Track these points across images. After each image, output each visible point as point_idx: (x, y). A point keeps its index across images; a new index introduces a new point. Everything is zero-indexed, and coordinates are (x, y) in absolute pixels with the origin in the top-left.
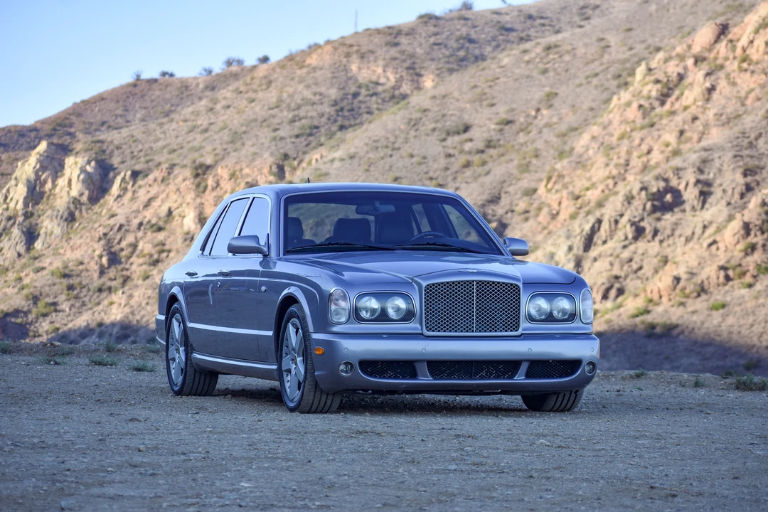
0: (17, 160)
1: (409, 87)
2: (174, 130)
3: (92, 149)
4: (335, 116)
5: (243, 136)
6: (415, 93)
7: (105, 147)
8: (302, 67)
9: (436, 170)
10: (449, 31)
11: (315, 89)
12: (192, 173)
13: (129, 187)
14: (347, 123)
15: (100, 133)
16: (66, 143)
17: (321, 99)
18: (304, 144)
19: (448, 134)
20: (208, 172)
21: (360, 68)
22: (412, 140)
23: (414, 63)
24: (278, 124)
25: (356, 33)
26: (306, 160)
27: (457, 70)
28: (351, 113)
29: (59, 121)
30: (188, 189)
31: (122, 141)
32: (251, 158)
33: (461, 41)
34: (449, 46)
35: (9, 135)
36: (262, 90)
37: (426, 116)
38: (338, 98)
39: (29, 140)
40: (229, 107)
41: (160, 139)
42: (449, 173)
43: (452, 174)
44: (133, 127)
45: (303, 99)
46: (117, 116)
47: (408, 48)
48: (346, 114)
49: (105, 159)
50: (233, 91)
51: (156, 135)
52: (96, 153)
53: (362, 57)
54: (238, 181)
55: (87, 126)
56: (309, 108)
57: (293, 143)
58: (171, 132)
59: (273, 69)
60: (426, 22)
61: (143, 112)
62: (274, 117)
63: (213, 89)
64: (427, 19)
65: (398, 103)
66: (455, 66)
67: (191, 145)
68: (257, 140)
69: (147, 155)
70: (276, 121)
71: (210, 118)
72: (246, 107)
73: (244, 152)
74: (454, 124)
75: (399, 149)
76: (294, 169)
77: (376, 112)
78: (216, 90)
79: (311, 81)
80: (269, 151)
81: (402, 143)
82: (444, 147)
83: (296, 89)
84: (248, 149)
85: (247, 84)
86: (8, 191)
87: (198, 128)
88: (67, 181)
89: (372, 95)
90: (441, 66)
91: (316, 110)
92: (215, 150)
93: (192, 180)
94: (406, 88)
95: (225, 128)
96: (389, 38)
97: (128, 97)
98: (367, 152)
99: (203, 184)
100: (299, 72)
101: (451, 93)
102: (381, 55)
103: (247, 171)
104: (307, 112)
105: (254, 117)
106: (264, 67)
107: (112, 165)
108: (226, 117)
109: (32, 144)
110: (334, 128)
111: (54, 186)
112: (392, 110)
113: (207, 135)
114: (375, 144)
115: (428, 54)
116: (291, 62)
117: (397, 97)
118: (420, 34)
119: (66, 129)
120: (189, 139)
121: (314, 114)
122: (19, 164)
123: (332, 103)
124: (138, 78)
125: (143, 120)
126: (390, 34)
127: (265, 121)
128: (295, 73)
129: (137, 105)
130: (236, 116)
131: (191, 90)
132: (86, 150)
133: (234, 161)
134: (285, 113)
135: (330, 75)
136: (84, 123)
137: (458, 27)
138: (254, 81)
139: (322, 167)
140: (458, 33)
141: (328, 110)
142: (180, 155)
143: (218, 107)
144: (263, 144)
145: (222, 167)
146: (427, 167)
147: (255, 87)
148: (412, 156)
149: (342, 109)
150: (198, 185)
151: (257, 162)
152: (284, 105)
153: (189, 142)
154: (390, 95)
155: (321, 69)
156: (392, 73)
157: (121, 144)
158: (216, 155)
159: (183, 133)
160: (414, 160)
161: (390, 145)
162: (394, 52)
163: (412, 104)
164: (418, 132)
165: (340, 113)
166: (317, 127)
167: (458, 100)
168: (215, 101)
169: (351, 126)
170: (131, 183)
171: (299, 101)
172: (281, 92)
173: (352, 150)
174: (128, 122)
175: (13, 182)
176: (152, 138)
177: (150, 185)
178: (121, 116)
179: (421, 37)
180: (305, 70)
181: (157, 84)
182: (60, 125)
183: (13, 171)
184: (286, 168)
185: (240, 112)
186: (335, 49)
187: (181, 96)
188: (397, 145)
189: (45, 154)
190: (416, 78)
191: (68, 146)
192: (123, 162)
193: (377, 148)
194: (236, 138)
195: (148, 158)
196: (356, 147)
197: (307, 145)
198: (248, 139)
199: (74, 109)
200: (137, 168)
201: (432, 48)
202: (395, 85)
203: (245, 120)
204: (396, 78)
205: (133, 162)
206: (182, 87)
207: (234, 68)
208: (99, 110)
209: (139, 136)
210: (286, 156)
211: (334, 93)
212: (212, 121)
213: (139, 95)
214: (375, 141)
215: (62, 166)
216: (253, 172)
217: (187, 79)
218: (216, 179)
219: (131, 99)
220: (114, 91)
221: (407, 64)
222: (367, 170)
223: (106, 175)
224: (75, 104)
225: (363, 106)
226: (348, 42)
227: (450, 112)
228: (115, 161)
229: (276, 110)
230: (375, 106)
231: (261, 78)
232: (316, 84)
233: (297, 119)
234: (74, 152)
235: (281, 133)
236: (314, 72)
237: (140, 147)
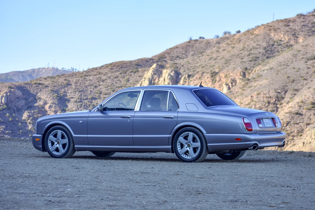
0: (145, 71)
1: (293, 42)
2: (204, 59)
3: (173, 67)
4: (265, 53)
5: (230, 61)
6: (296, 44)
7: (178, 66)
8: (252, 35)
9: (304, 73)
10: (309, 20)
11: (257, 43)
12: (210, 75)
13: (187, 81)
14: (269, 56)
15: (176, 60)
16: (163, 64)
17: (260, 47)
18: (253, 64)
19: (308, 60)
20: (217, 75)
21: (274, 35)
22: (294, 62)
23: (295, 33)
24: (243, 56)
25: (273, 21)
26: (254, 70)
27: (312, 35)
28: (271, 52)
29: (161, 56)
30: (209, 81)
31: (184, 63)
32: (233, 69)
33: (313, 24)
34: (309, 26)
35: (142, 61)
36: (237, 43)
37: (300, 53)
38: (266, 46)
39: (150, 63)
40: (224, 50)
41: (199, 62)
42: (308, 75)
43: (309, 75)
44: (189, 58)
45: (253, 47)
46: (183, 54)
47: (293, 27)
48: (269, 52)
49: (178, 70)
50: (226, 44)
51: (197, 61)
52: (174, 68)
53: (275, 30)
54: (228, 78)
55: (171, 58)
56: (255, 50)
57: (249, 64)
58: (203, 60)
59: (242, 36)
60: (300, 17)
61: (193, 52)
62: (242, 54)
63: (219, 43)
64: (300, 16)
65: (289, 48)
66: (311, 34)
67: (210, 65)
68: (235, 62)
69: (194, 69)
70: (242, 55)
71: (217, 54)
72: (231, 50)
73: (230, 67)
74: (310, 56)
75: (289, 66)
76: (250, 73)
77: (281, 52)
78: (220, 44)
79: (255, 40)
80: (240, 67)
81: (291, 63)
82: (307, 65)
83: (250, 43)
84: (232, 66)
85: (231, 41)
86: (142, 82)
87: (213, 58)
88: (163, 79)
89: (279, 45)
90: (306, 34)
91: (258, 51)
92: (219, 66)
93: (210, 78)
94: (292, 42)
95: (223, 58)
96: (286, 23)
97: (187, 47)
98: (277, 67)
99: (215, 80)
100: (251, 36)
101: (309, 44)
102: (282, 30)
103: (231, 74)
104: (255, 52)
105: (234, 54)
106: (238, 34)
107: (180, 73)
108: (224, 54)
109: (151, 65)
110: (264, 58)
111: (159, 81)
112: (287, 51)
113: (216, 61)
114: (280, 64)
115: (301, 29)
116: (248, 33)
117: (289, 46)
118: (298, 22)
119: (163, 59)
120: (210, 62)
121: (257, 52)
122: (146, 72)
123: (264, 48)
124: (191, 40)
125: (193, 55)
126: (286, 22)
127: (238, 55)
128: (250, 37)
129: (190, 50)
130: (227, 54)
131: (211, 44)
132: (171, 67)
133: (227, 71)
134: (246, 52)
135: (263, 38)
136: (170, 56)
137: (312, 19)
138: (234, 40)
139: (260, 73)
140: (312, 21)
141: (262, 51)
142: (206, 69)
143: (220, 50)
144: (237, 64)
145: (222, 73)
146: (300, 72)
147: (234, 42)
148: (294, 68)
149: (268, 51)
150: (213, 80)
151: (236, 71)
152: (245, 49)
153: (209, 64)
154: (286, 45)
155: (260, 35)
156: (287, 36)
157: (184, 64)
158: (220, 68)
159: (207, 60)
160: (295, 70)
161: (286, 64)
162: (287, 28)
163: (294, 48)
164: (297, 59)
165: (267, 52)
166: (258, 58)
167: (312, 47)
168: (219, 48)
169: (271, 57)
170: (188, 79)
171: (251, 48)
172: (244, 44)
173: (272, 66)
174: (187, 56)
175: (143, 79)
176: (195, 62)
177: (195, 80)
178: (184, 54)
179: (298, 23)
180: (253, 36)
181: (198, 42)
182: (162, 58)
183: (144, 75)
184: (246, 73)
185: (229, 52)
186: (265, 27)
187: (207, 46)
188: (288, 64)
189: (155, 69)
190: (296, 38)
191: (164, 65)
192: (184, 71)
193: (281, 65)
194: (227, 62)
195: (194, 70)
196: (273, 65)
197: (254, 64)
198: (232, 62)
199: (167, 52)
200: (190, 73)
201: (302, 27)
202: (288, 41)
203: (231, 55)
204: (288, 38)
205: (188, 71)
206: (207, 43)
207: (227, 35)
208: (176, 52)
209: (190, 61)
210: (246, 69)
211: (264, 44)
212: (218, 55)
213: (191, 46)
214: (280, 63)
215: (161, 73)
216: (234, 75)
217: (209, 39)
218: (220, 77)
219: (188, 47)
220: (182, 44)
221: (293, 33)
222: (277, 74)
223: (178, 76)
224: (167, 49)
225: (276, 49)
226: (270, 25)
227: (309, 52)
228: (181, 71)
229: (242, 51)
230: (280, 49)
231: (237, 39)
232: (258, 41)
233: (250, 54)
234: (166, 68)
235: (244, 60)
236: (257, 36)
237: (191, 66)
